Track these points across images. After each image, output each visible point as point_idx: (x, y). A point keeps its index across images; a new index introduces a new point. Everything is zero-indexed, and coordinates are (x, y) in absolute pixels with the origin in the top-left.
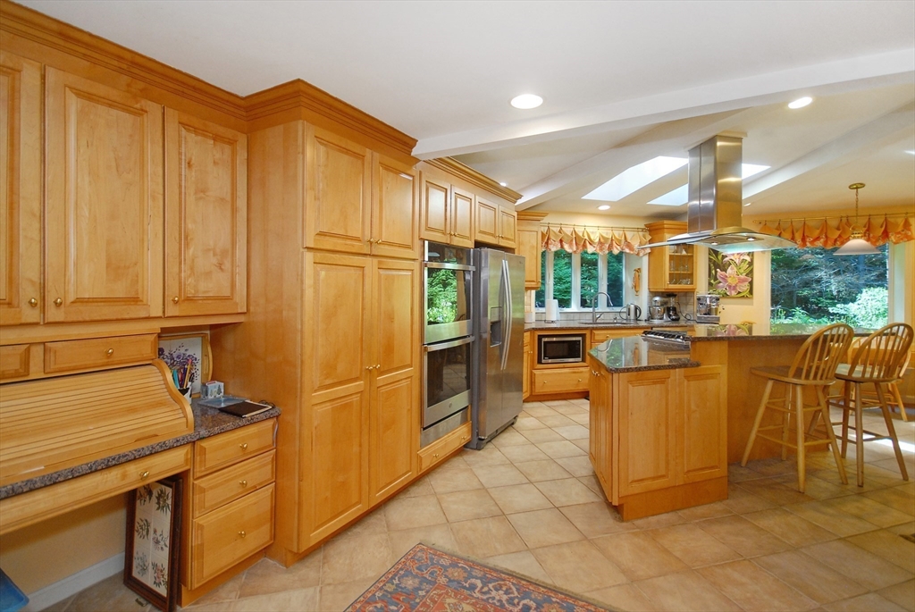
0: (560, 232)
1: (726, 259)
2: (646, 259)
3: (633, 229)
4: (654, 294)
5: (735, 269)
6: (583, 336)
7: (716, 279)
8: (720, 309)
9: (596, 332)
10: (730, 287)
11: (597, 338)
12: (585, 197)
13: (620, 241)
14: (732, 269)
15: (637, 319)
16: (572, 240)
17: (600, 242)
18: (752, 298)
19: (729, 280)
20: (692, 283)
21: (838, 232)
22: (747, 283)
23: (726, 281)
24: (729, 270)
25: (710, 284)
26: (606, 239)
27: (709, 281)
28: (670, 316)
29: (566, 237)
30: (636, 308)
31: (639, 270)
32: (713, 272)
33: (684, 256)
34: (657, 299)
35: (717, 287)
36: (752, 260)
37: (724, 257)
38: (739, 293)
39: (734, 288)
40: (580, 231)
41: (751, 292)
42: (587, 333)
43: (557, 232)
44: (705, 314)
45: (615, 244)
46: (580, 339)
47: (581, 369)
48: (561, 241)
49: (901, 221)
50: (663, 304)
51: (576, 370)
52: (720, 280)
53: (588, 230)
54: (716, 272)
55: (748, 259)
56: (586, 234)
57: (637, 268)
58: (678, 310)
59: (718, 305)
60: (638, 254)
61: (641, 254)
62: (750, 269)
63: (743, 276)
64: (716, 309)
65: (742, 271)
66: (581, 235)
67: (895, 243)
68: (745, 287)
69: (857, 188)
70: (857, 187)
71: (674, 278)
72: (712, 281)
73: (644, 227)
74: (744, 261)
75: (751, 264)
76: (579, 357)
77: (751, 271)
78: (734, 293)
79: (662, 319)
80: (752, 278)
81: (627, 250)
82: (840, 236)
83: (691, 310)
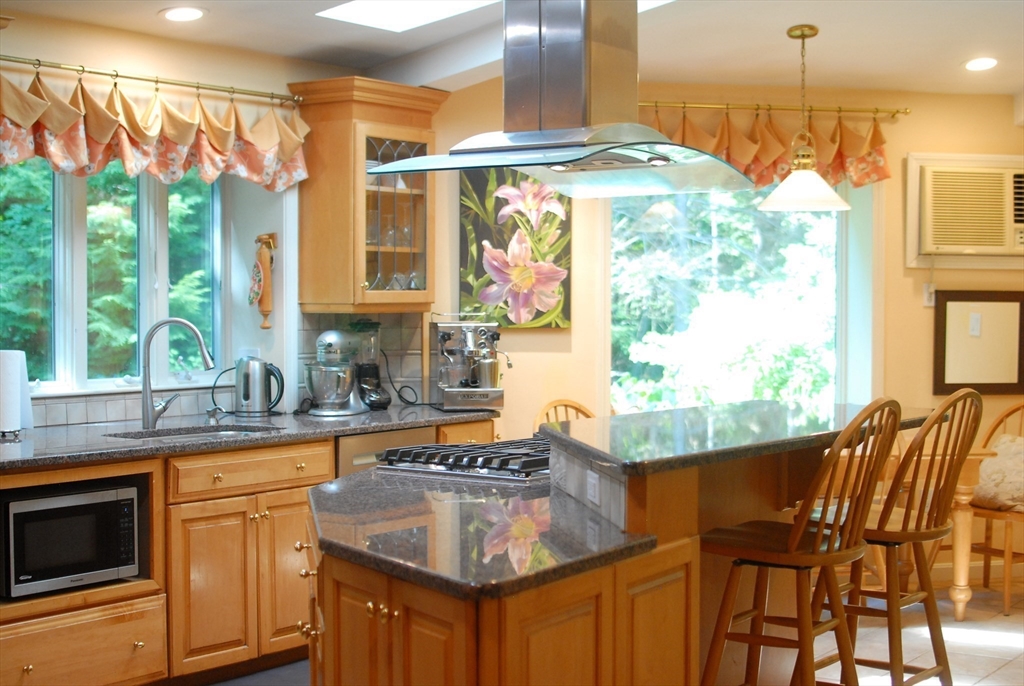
0: (35, 89)
1: (506, 210)
2: (292, 202)
3: (258, 98)
4: (316, 322)
5: (529, 243)
6: (142, 482)
7: (480, 272)
8: (502, 368)
9: (182, 465)
10: (515, 295)
11: (187, 485)
12: (322, 14)
13: (222, 136)
14: (521, 241)
15: (271, 412)
16: (75, 127)
17: (163, 139)
18: (567, 330)
19: (514, 275)
20: (422, 287)
21: (754, 149)
22: (557, 287)
23: (507, 281)
24: (514, 246)
25: (465, 288)
26: (182, 127)
27: (462, 277)
28: (362, 393)
29: (56, 114)
30: (269, 372)
31: (270, 241)
32: (473, 249)
33: (403, 197)
34: (331, 338)
35: (485, 298)
36: (569, 215)
37: (501, 203)
38: (539, 314)
39: (527, 300)
40: (99, 89)
41: (566, 312)
42: (154, 468)
43: (25, 89)
44: (465, 385)
45: (207, 148)
46: (132, 493)
47: (141, 605)
48: (38, 128)
49: (865, 130)
50: (349, 353)
51: (124, 609)
52: (491, 274)
53: (128, 89)
54: (481, 249)
55: (559, 211)
56: (119, 107)
57: (263, 232)
58: (383, 373)
59: (493, 354)
60: (270, 187)
61: (280, 186)
62: (563, 242)
63: (547, 264)
64: (494, 367)
65: (545, 247)
66: (102, 104)
67: (857, 185)
68: (551, 297)
69: (803, 37)
70: (804, 33)
71: (380, 267)
72: (471, 279)
73: (284, 91)
74: (549, 217)
75: (566, 226)
76: (128, 561)
77: (567, 251)
78: (525, 317)
79: (344, 405)
80: (569, 269)
81: (242, 171)
82: (756, 159)
83: (413, 371)
